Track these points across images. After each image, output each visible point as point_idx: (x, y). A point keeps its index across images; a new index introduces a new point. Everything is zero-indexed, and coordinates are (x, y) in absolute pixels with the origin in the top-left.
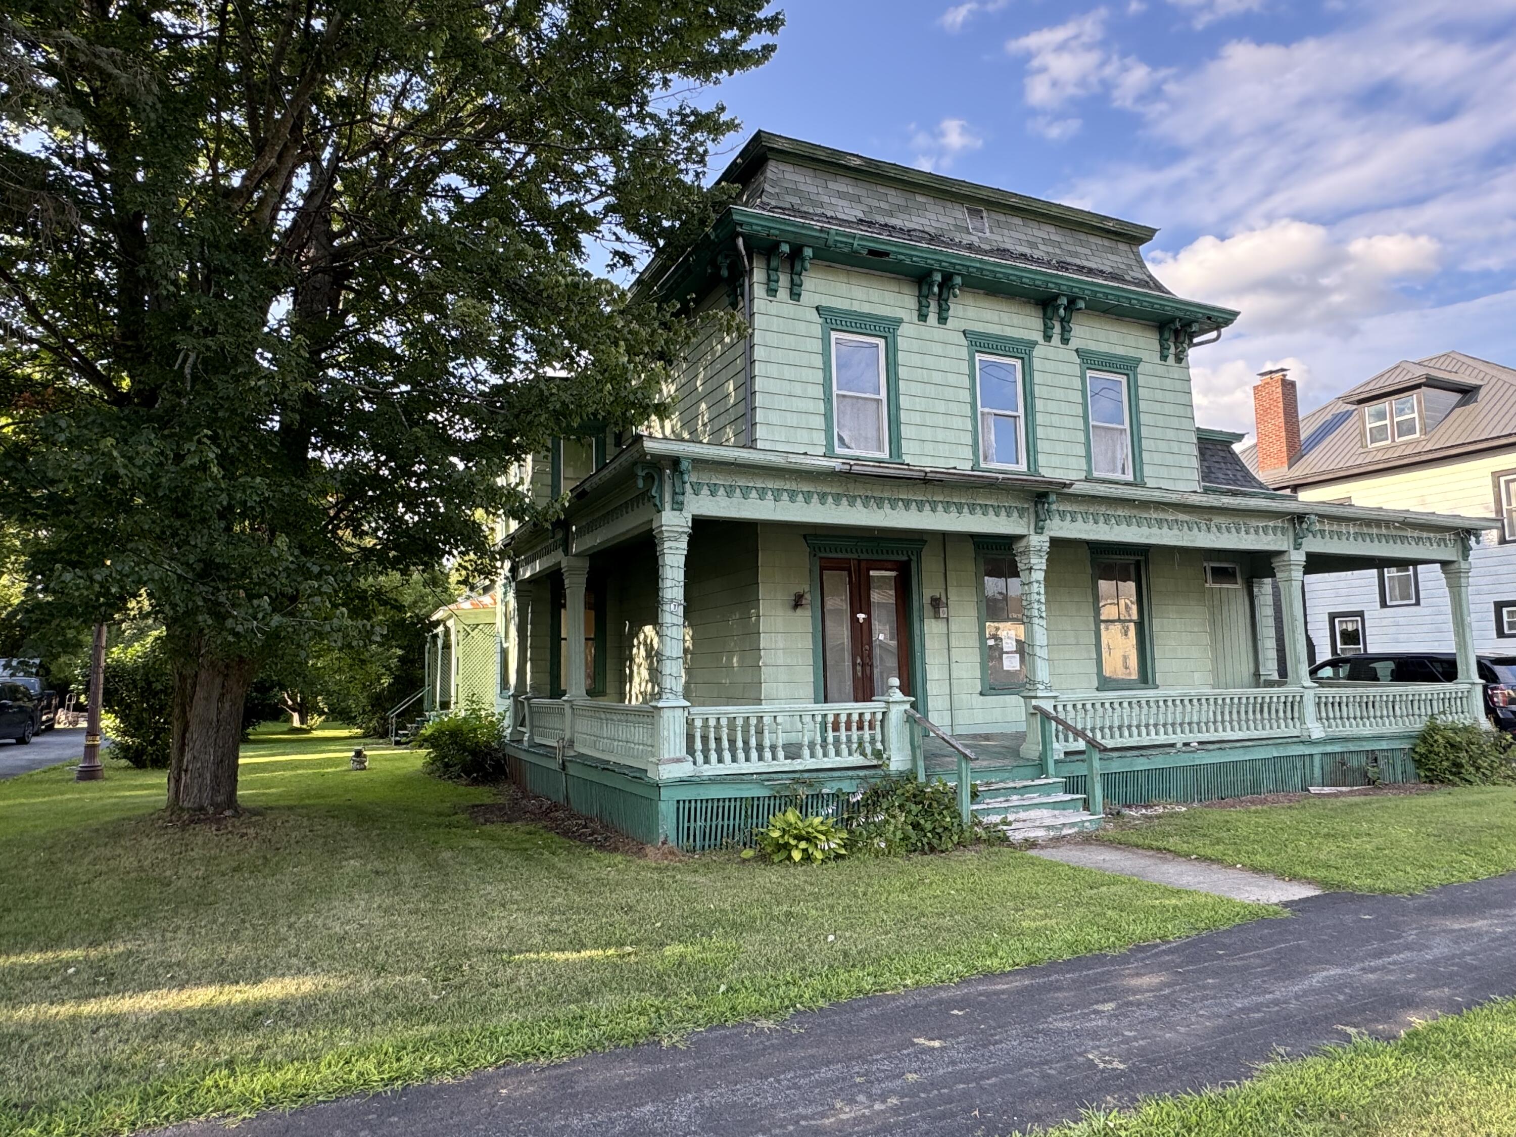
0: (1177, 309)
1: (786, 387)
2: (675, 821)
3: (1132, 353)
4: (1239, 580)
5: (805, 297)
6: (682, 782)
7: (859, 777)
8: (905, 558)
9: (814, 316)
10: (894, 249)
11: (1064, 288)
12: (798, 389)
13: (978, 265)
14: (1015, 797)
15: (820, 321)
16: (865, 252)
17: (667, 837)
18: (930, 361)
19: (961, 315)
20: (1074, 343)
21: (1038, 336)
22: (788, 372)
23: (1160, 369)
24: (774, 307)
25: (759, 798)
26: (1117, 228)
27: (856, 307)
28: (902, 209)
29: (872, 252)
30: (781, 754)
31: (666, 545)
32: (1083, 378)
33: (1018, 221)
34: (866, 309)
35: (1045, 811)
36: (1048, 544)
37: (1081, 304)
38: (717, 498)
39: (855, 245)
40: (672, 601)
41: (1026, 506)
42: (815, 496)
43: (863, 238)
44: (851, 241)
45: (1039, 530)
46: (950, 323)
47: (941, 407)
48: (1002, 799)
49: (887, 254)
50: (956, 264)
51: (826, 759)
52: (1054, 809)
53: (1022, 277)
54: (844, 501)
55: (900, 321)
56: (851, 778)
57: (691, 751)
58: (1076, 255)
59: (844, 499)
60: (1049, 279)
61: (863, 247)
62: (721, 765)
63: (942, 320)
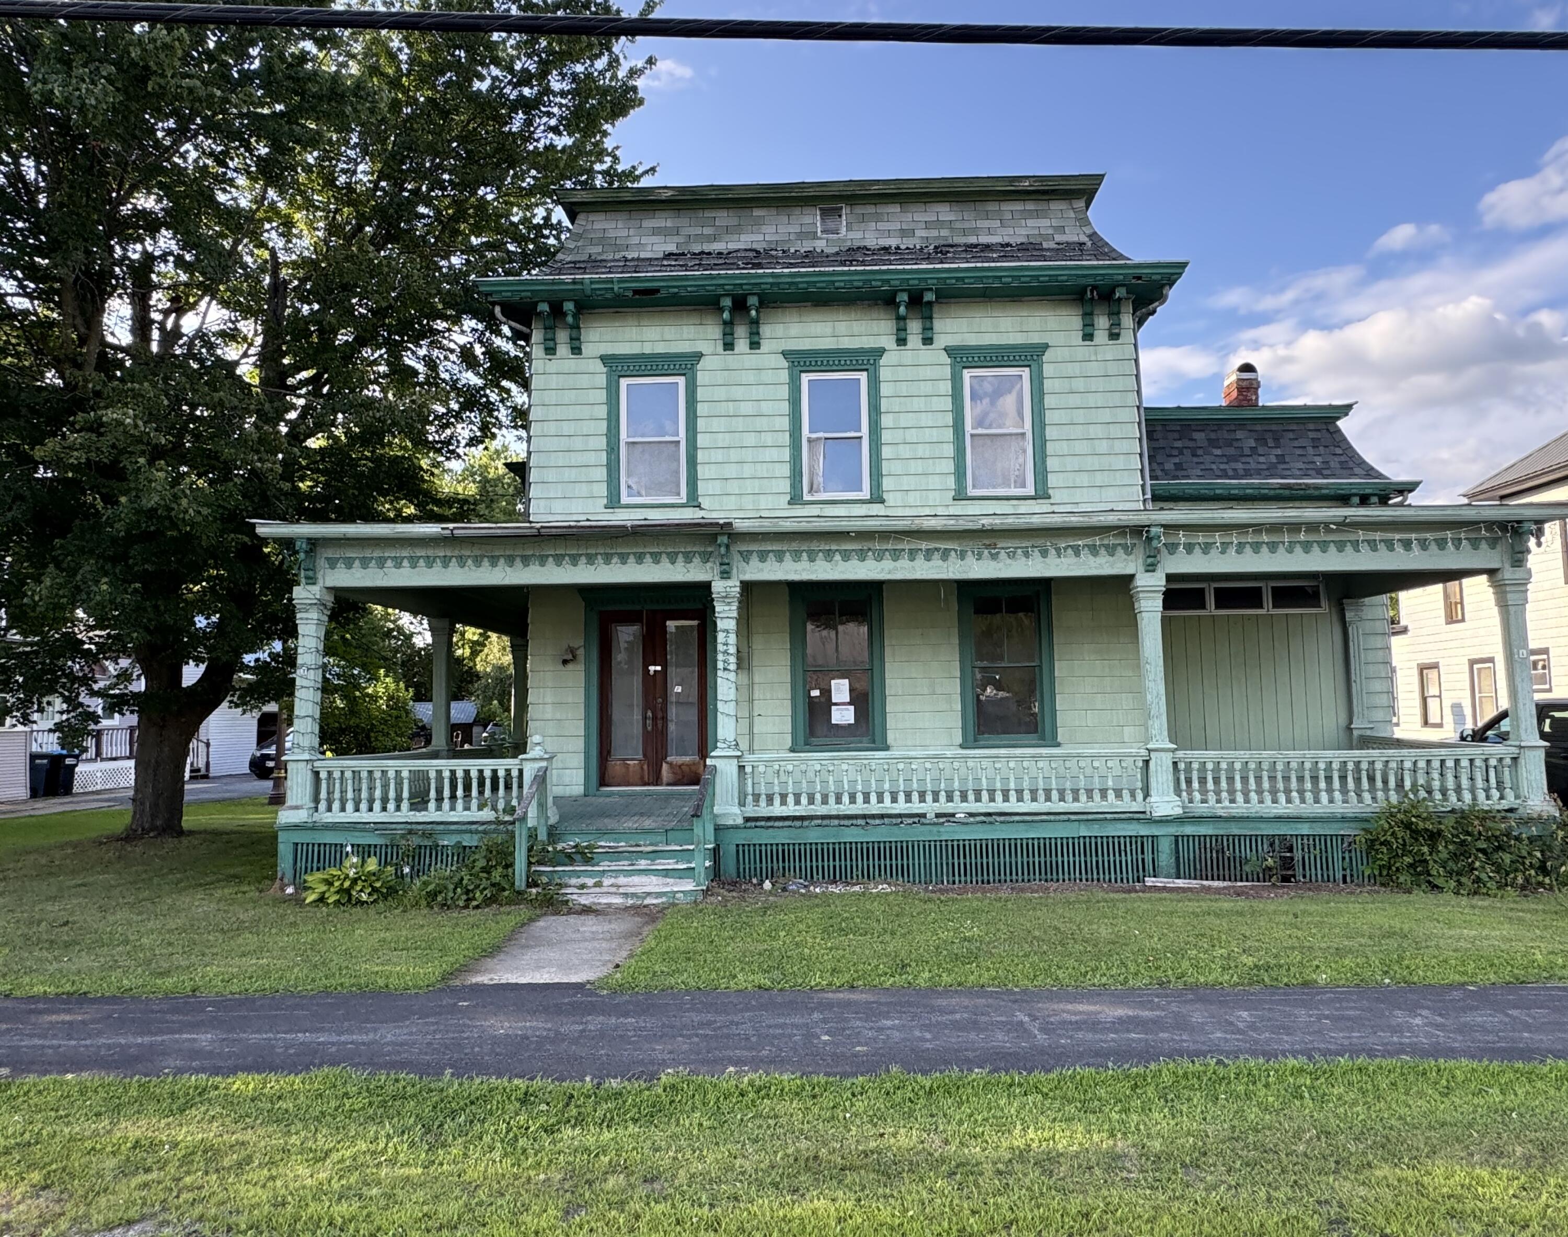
1: (564, 443)
2: (291, 861)
3: (1035, 339)
4: (1324, 602)
5: (587, 349)
6: (296, 827)
9: (599, 367)
10: (662, 284)
11: (896, 282)
12: (578, 443)
15: (605, 370)
16: (630, 294)
17: (284, 874)
19: (780, 335)
20: (941, 341)
21: (888, 342)
22: (567, 428)
23: (1083, 351)
24: (553, 365)
25: (376, 846)
26: (1037, 186)
27: (648, 349)
29: (636, 292)
30: (405, 805)
32: (957, 381)
33: (896, 208)
34: (660, 349)
36: (738, 589)
37: (929, 297)
38: (353, 570)
39: (616, 288)
40: (302, 665)
41: (710, 549)
43: (621, 280)
44: (610, 286)
45: (729, 574)
46: (766, 346)
49: (656, 291)
50: (741, 285)
51: (452, 813)
55: (699, 356)
56: (471, 832)
57: (316, 800)
58: (975, 231)
60: (871, 277)
61: (625, 289)
62: (343, 814)
63: (755, 345)
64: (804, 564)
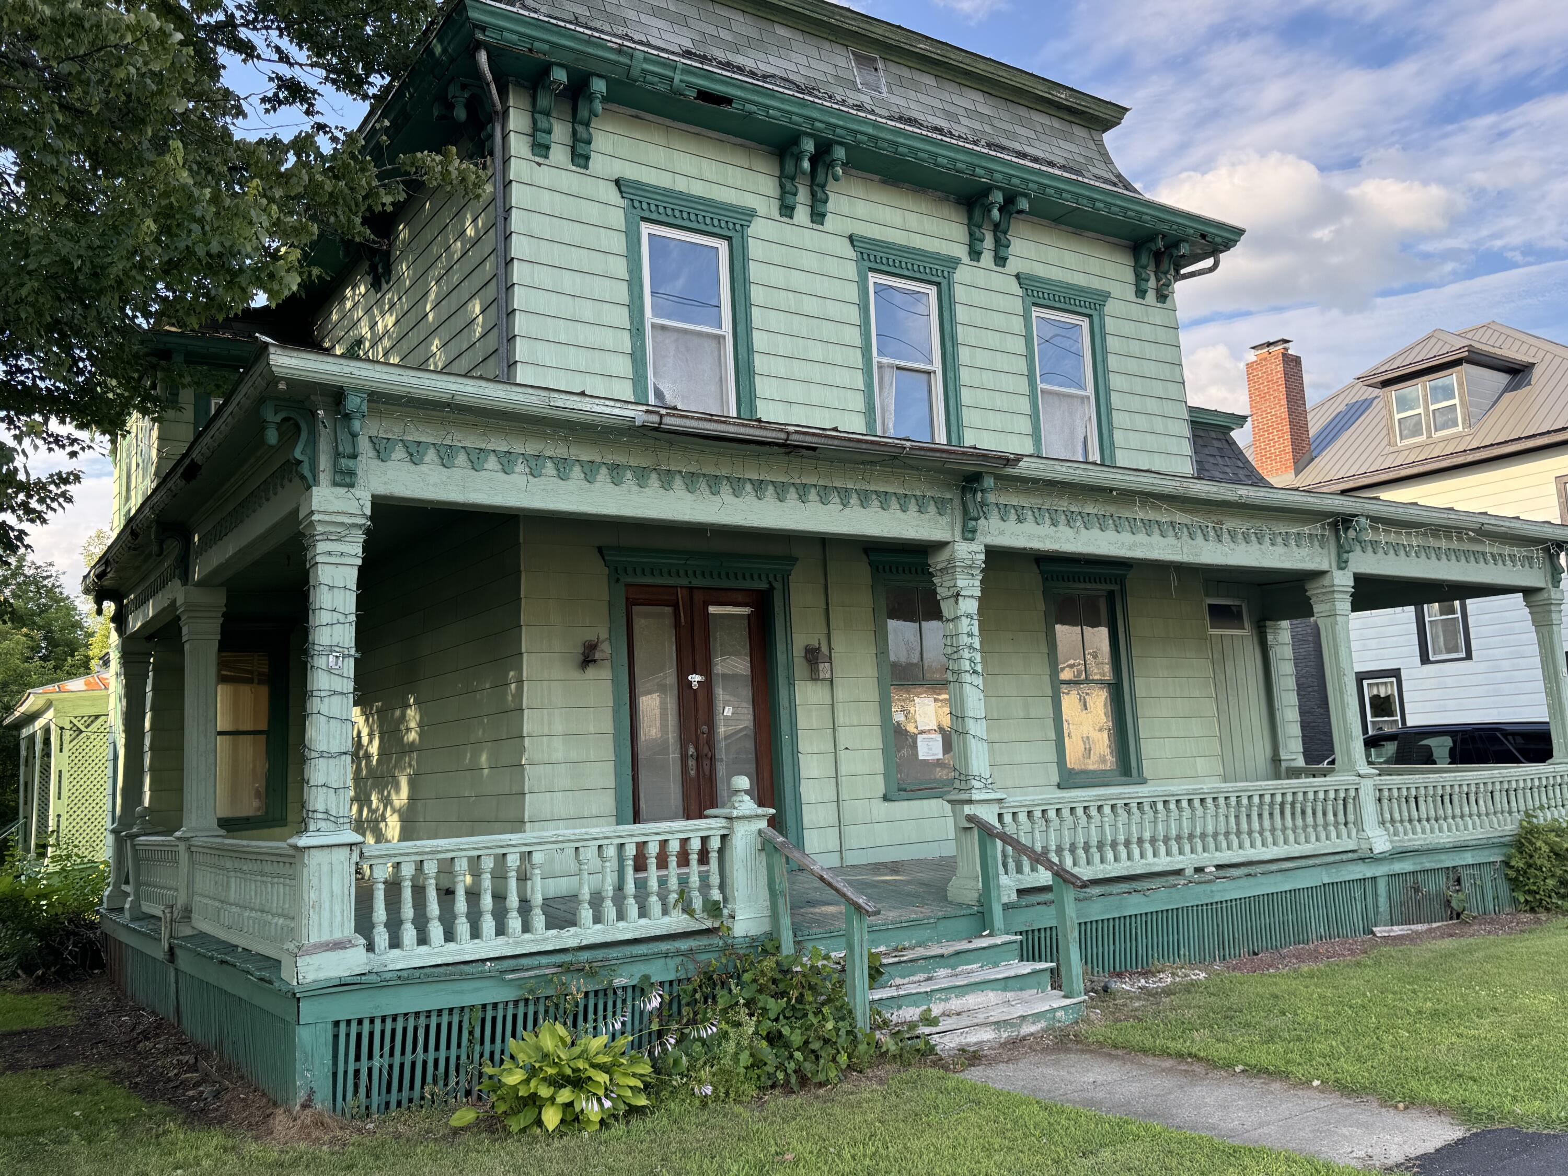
0: (1161, 220)
1: (566, 306)
2: (328, 1061)
3: (1096, 283)
4: (1247, 624)
5: (597, 163)
6: (344, 986)
7: (679, 953)
8: (764, 586)
9: (613, 195)
10: (739, 93)
11: (998, 176)
12: (587, 311)
13: (870, 131)
14: (942, 972)
15: (622, 203)
16: (692, 94)
17: (312, 1092)
18: (798, 280)
19: (846, 211)
20: (1013, 265)
21: (960, 251)
23: (1136, 310)
24: (543, 175)
25: (495, 1006)
26: (1071, 102)
27: (681, 185)
28: (751, 44)
29: (705, 96)
30: (539, 920)
31: (321, 547)
32: (1027, 318)
33: (929, 80)
34: (697, 189)
35: (991, 995)
36: (983, 557)
37: (1024, 204)
38: (423, 468)
39: (676, 81)
40: (331, 649)
41: (948, 496)
42: (604, 470)
43: (688, 70)
44: (670, 74)
45: (969, 534)
46: (830, 222)
47: (817, 351)
48: (921, 976)
49: (727, 101)
50: (836, 126)
51: (621, 924)
52: (1005, 989)
53: (937, 155)
54: (654, 480)
55: (751, 214)
56: (666, 955)
57: (364, 925)
58: (1014, 136)
59: (654, 476)
60: (976, 161)
61: (689, 85)
62: (423, 949)
63: (818, 216)
64: (1046, 529)
